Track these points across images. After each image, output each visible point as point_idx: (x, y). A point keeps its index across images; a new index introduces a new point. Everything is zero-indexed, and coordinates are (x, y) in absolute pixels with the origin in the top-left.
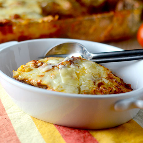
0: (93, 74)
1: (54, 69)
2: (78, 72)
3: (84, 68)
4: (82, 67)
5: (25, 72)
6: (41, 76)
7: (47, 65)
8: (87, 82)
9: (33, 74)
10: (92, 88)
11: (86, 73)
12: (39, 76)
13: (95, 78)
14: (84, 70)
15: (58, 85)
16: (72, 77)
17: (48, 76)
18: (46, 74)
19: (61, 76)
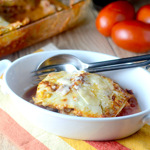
0: (105, 89)
1: (72, 91)
2: (93, 90)
3: (95, 84)
4: (93, 84)
5: (47, 98)
6: (65, 100)
7: (63, 87)
8: (104, 98)
9: (55, 98)
10: (110, 103)
11: (99, 90)
12: (62, 100)
13: (108, 92)
14: (96, 87)
15: (84, 107)
16: (90, 96)
17: (71, 99)
18: (68, 97)
19: (82, 97)
